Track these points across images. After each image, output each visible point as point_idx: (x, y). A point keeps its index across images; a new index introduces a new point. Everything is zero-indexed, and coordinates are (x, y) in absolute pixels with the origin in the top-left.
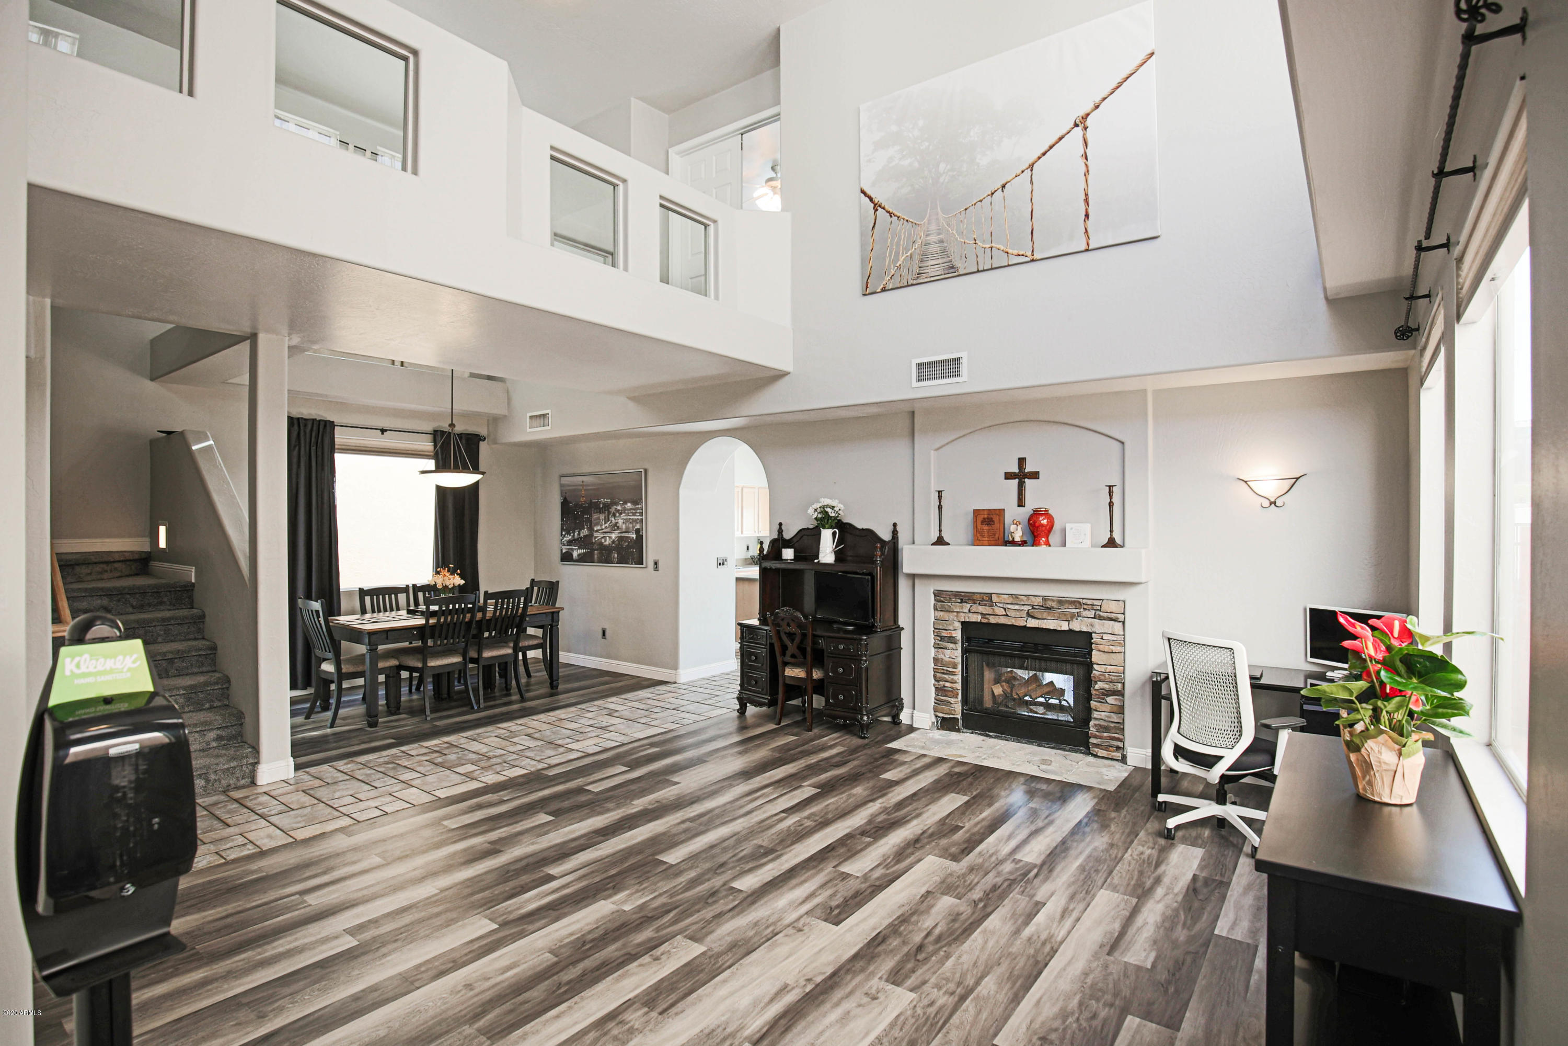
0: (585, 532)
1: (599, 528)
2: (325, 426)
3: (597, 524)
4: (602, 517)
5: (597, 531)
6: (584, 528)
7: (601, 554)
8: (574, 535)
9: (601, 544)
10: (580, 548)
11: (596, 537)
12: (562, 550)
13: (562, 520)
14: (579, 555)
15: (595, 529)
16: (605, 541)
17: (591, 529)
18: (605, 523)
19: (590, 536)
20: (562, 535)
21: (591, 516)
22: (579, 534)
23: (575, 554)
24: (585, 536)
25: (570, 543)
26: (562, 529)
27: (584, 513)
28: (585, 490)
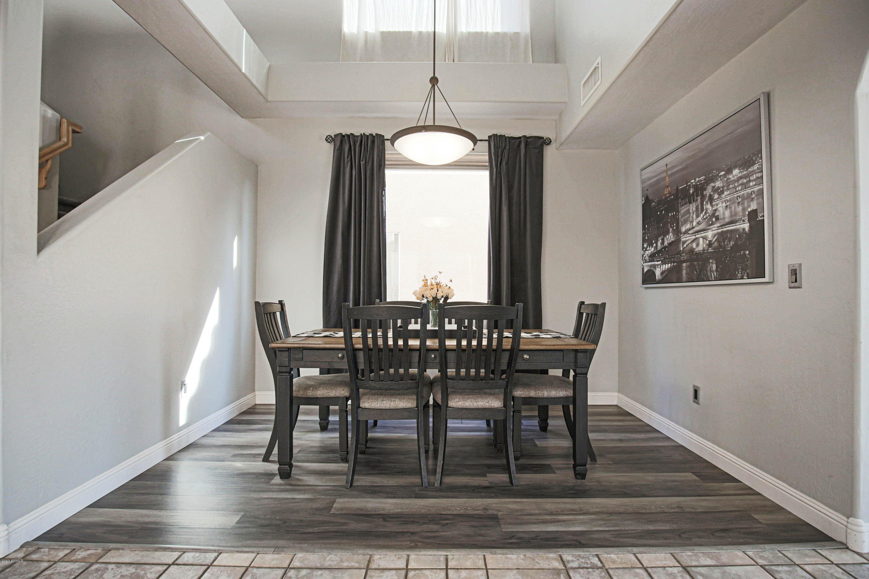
0: (670, 238)
1: (688, 226)
2: (373, 142)
3: (685, 222)
4: (693, 207)
5: (686, 232)
6: (668, 233)
7: (691, 268)
8: (657, 246)
9: (692, 250)
10: (664, 263)
11: (684, 243)
12: (643, 269)
13: (644, 228)
14: (662, 273)
15: (683, 229)
16: (698, 245)
17: (678, 232)
18: (697, 216)
19: (677, 242)
20: (643, 248)
21: (678, 211)
22: (663, 243)
23: (658, 272)
24: (670, 244)
25: (652, 257)
26: (644, 240)
27: (668, 211)
28: (670, 176)
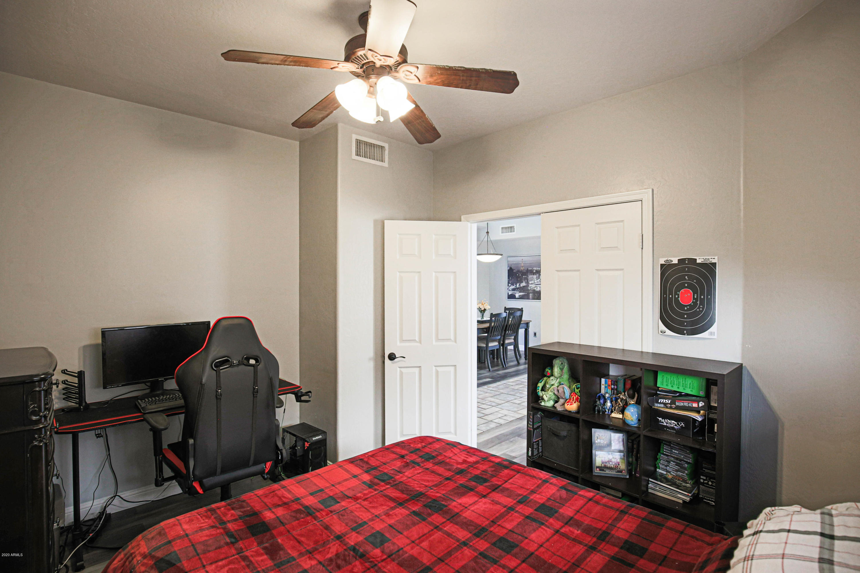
0: (523, 284)
1: (533, 282)
3: (531, 280)
4: (535, 276)
5: (531, 284)
6: (522, 282)
7: (534, 295)
8: (516, 286)
9: (534, 290)
10: (520, 292)
11: (530, 287)
12: (508, 294)
13: (509, 278)
14: (519, 296)
15: (530, 283)
16: (537, 289)
17: (527, 283)
18: (537, 280)
19: (528, 286)
20: (508, 286)
21: (528, 276)
22: (520, 285)
23: (517, 296)
24: (524, 287)
25: (514, 290)
26: (508, 283)
27: (522, 275)
28: (524, 263)
